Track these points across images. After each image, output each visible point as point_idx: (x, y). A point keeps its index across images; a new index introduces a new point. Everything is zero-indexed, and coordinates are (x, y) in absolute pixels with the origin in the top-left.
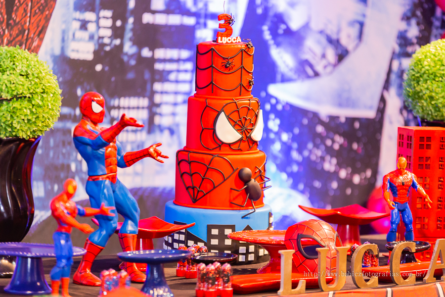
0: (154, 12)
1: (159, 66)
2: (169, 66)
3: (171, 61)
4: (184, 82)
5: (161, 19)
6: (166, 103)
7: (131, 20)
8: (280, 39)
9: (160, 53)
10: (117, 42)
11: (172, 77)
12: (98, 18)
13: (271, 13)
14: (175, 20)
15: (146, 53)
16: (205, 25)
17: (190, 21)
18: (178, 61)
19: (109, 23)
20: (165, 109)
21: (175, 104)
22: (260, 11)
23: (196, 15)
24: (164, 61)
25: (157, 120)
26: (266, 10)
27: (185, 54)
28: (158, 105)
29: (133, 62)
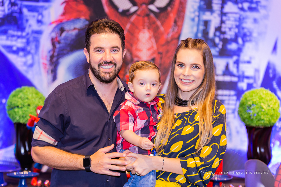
0: (217, 75)
1: (219, 98)
2: (224, 98)
3: (226, 95)
4: (232, 104)
5: (221, 78)
9: (220, 92)
11: (226, 102)
13: (277, 77)
14: (227, 79)
16: (243, 81)
17: (235, 79)
18: (229, 96)
22: (271, 75)
23: (239, 77)
24: (222, 95)
26: (275, 75)
27: (232, 93)
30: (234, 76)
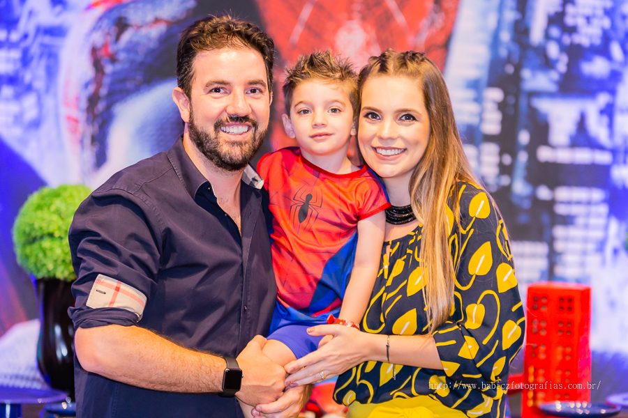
0: (553, 147)
1: (561, 210)
2: (574, 210)
3: (579, 203)
4: (596, 228)
5: (564, 156)
6: (573, 252)
7: (523, 157)
9: (563, 193)
10: (505, 181)
11: (580, 221)
12: (480, 153)
14: (583, 156)
15: (544, 193)
16: (625, 162)
17: (603, 158)
18: (589, 203)
19: (494, 159)
20: (570, 258)
21: (584, 253)
23: (613, 150)
24: (569, 203)
25: (560, 271)
27: (597, 195)
28: (560, 254)
29: (526, 204)
30: (600, 148)
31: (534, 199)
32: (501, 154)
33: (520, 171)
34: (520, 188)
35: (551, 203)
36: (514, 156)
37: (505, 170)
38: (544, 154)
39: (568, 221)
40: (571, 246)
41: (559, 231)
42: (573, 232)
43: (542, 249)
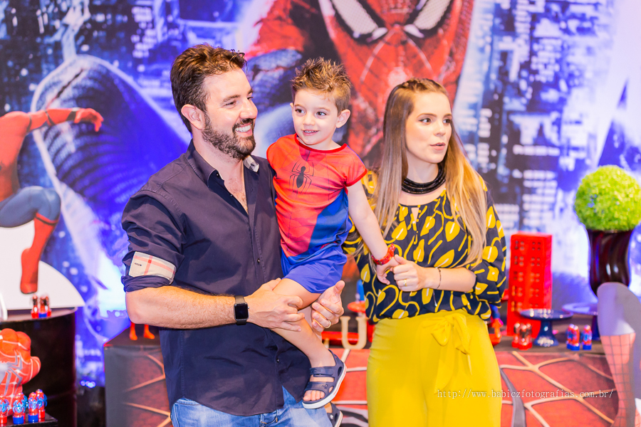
0: (523, 145)
1: (527, 184)
2: (536, 184)
3: (538, 180)
4: (549, 195)
5: (530, 151)
6: (535, 210)
7: (504, 152)
8: (634, 166)
9: (529, 174)
10: (493, 166)
11: (539, 191)
12: (477, 149)
13: (627, 147)
14: (541, 151)
15: (517, 174)
16: (568, 155)
17: (554, 152)
18: (545, 180)
19: (486, 153)
20: (533, 214)
21: (542, 211)
22: (617, 145)
23: (561, 148)
24: (533, 180)
25: (526, 222)
26: (622, 145)
27: (550, 175)
28: (526, 211)
29: (506, 181)
30: (553, 146)
31: (511, 177)
32: (490, 150)
33: (502, 161)
34: (502, 170)
35: (522, 180)
36: (498, 151)
37: (493, 159)
38: (517, 150)
39: (532, 191)
40: (533, 206)
41: (526, 198)
42: (535, 198)
43: (515, 208)
